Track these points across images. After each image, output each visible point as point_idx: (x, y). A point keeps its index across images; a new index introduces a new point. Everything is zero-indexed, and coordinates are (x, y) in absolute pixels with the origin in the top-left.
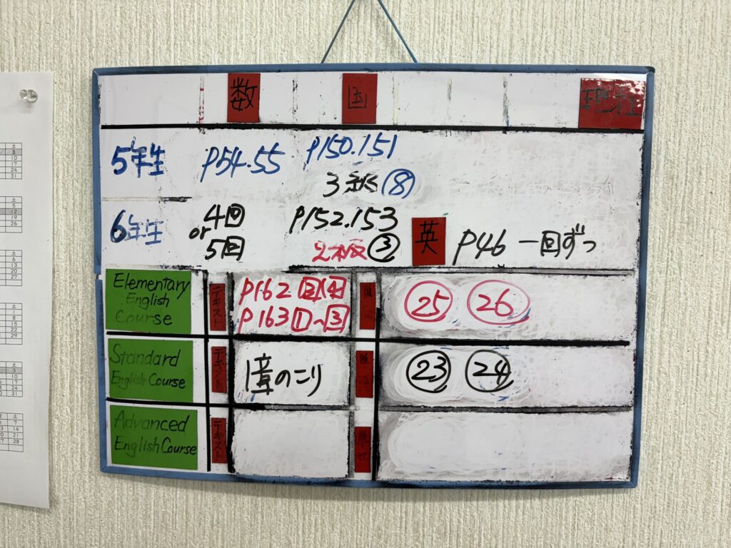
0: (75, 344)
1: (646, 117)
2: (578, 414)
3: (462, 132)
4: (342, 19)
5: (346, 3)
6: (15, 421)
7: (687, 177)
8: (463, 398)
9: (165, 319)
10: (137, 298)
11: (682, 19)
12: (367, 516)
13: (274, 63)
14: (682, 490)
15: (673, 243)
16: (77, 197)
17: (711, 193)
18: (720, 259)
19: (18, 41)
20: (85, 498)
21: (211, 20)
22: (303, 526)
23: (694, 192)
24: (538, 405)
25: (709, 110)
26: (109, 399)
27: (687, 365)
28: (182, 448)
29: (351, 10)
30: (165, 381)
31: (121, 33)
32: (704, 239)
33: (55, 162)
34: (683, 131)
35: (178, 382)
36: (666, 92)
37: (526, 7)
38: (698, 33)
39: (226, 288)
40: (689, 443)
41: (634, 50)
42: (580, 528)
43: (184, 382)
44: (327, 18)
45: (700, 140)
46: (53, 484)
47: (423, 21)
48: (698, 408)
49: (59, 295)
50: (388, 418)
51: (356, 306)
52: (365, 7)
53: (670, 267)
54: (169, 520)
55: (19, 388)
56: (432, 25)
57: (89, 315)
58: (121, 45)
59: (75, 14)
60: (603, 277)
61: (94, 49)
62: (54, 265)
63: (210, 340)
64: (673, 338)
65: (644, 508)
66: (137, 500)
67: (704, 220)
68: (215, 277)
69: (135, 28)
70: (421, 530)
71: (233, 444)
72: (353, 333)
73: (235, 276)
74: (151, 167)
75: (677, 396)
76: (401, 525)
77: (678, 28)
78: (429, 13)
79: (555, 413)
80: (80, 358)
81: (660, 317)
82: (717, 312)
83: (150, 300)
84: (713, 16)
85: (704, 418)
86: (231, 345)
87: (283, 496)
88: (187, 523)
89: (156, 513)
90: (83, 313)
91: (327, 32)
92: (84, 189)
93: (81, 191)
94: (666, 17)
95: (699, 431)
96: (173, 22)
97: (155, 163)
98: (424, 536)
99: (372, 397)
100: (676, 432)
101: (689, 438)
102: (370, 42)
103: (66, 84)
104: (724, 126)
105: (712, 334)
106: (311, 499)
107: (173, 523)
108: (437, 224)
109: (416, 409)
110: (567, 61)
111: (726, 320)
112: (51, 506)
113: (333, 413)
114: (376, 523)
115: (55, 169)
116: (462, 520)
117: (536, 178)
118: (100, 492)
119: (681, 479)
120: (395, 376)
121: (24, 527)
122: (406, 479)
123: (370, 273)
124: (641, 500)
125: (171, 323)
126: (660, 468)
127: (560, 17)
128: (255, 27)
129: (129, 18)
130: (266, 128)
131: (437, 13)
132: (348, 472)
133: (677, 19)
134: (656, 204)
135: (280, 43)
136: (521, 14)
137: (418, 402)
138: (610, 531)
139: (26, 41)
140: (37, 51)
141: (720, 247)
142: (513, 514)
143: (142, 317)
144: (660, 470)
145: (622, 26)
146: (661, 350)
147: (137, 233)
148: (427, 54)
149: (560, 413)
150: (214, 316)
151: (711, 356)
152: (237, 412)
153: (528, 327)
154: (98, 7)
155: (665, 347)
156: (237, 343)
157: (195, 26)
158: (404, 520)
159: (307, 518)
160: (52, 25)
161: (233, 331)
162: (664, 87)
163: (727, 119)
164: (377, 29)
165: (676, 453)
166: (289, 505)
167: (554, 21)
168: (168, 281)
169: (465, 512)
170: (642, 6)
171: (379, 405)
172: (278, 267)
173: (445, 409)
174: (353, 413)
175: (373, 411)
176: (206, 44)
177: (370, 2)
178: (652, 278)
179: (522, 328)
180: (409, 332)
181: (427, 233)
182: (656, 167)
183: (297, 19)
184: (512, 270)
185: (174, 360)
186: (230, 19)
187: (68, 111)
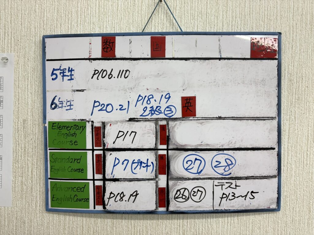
0: (34, 152)
1: (279, 53)
2: (254, 180)
4: (151, 13)
5: (153, 7)
7: (297, 80)
8: (205, 174)
9: (74, 143)
10: (62, 134)
11: (293, 15)
12: (162, 227)
13: (122, 32)
14: (298, 214)
15: (292, 108)
16: (36, 88)
17: (307, 87)
18: (311, 114)
19: (12, 22)
20: (37, 221)
21: (96, 14)
22: (134, 232)
23: (300, 86)
24: (237, 176)
25: (305, 52)
26: (50, 179)
27: (299, 160)
28: (83, 199)
29: (155, 10)
30: (75, 170)
31: (57, 19)
32: (305, 106)
34: (295, 61)
35: (80, 170)
36: (287, 45)
37: (229, 9)
38: (300, 21)
39: (102, 129)
40: (301, 194)
41: (274, 27)
42: (255, 231)
43: (83, 170)
44: (145, 13)
45: (302, 65)
47: (186, 15)
49: (28, 131)
50: (173, 183)
51: (158, 135)
52: (161, 9)
53: (291, 118)
54: (74, 231)
56: (189, 17)
58: (57, 23)
59: (37, 10)
60: (263, 121)
61: (45, 25)
63: (95, 151)
64: (293, 148)
65: (282, 222)
66: (60, 222)
67: (305, 98)
68: (97, 124)
69: (63, 17)
70: (186, 233)
71: (105, 196)
72: (157, 147)
73: (105, 123)
74: (68, 77)
75: (295, 173)
76: (177, 231)
77: (292, 19)
78: (188, 12)
79: (244, 179)
80: (36, 159)
81: (287, 139)
82: (311, 137)
83: (68, 134)
84: (306, 14)
85: (307, 183)
86: (104, 153)
87: (125, 219)
88: (82, 232)
89: (69, 227)
90: (38, 139)
91: (145, 19)
93: (38, 86)
94: (287, 14)
95: (305, 188)
96: (79, 15)
97: (70, 75)
99: (166, 174)
100: (295, 189)
101: (301, 191)
102: (164, 23)
103: (32, 40)
104: (312, 59)
105: (309, 146)
106: (138, 220)
107: (76, 232)
108: (192, 99)
109: (185, 179)
113: (149, 182)
114: (166, 230)
116: (204, 229)
117: (234, 79)
118: (43, 218)
119: (298, 209)
120: (176, 165)
121: (9, 234)
122: (181, 210)
123: (164, 121)
124: (281, 219)
125: (77, 144)
126: (288, 204)
127: (243, 14)
128: (114, 17)
129: (61, 12)
130: (118, 60)
131: (192, 12)
132: (156, 208)
133: (291, 15)
134: (284, 91)
135: (125, 23)
136: (227, 13)
137: (185, 176)
138: (268, 233)
139: (16, 22)
140: (20, 26)
142: (226, 226)
143: (64, 142)
144: (288, 206)
145: (269, 18)
146: (288, 153)
147: (62, 105)
148: (188, 28)
149: (247, 179)
150: (96, 141)
151: (309, 156)
152: (107, 182)
153: (232, 143)
154: (47, 8)
155: (290, 152)
156: (106, 152)
157: (89, 16)
158: (178, 229)
159: (136, 229)
160: (27, 15)
161: (105, 147)
162: (286, 43)
163: (313, 56)
164: (166, 18)
165: (295, 198)
166: (128, 223)
167: (240, 16)
168: (76, 126)
169: (205, 225)
170: (277, 9)
171: (169, 178)
172: (124, 119)
173: (197, 179)
174: (158, 182)
175: (166, 181)
176: (93, 24)
177: (163, 7)
178: (284, 123)
179: (230, 143)
180: (181, 146)
181: (188, 103)
182: (284, 76)
183: (133, 13)
184: (224, 118)
185: (79, 160)
186: (104, 13)
187: (33, 51)
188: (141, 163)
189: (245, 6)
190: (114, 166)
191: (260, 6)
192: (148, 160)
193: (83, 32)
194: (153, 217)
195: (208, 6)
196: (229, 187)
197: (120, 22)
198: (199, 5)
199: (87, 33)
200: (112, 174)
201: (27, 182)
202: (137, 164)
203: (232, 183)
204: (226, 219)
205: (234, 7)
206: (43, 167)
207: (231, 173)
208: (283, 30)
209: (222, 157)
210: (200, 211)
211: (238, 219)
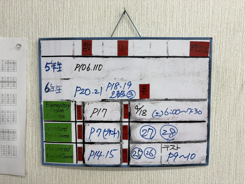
0: (33, 123)
1: (210, 53)
2: (190, 143)
3: (154, 58)
4: (118, 22)
5: (119, 18)
6: (14, 148)
7: (222, 71)
8: (156, 139)
9: (62, 116)
10: (54, 110)
11: (221, 24)
12: (125, 176)
14: (222, 167)
15: (218, 91)
16: (34, 77)
17: (230, 76)
18: (232, 96)
19: (15, 28)
20: (36, 172)
21: (77, 22)
22: (105, 180)
23: (225, 76)
24: (178, 141)
25: (229, 51)
26: (45, 142)
27: (223, 129)
28: (68, 157)
29: (120, 20)
30: (63, 136)
31: (48, 26)
32: (227, 90)
33: (27, 66)
34: (221, 58)
35: (67, 136)
37: (174, 20)
38: (226, 28)
39: (82, 107)
40: (224, 152)
41: (206, 33)
42: (191, 179)
43: (69, 136)
44: (113, 22)
45: (226, 60)
46: (26, 168)
47: (143, 23)
48: (226, 142)
49: (28, 108)
50: (133, 146)
51: (122, 111)
52: (125, 19)
53: (217, 99)
55: (15, 138)
56: (145, 25)
57: (38, 114)
58: (48, 30)
59: (33, 19)
60: (197, 102)
61: (40, 31)
62: (26, 99)
63: (77, 123)
64: (219, 120)
65: (210, 173)
66: (53, 173)
67: (228, 85)
68: (79, 103)
69: (53, 25)
70: (142, 180)
71: (84, 155)
72: (121, 120)
73: (85, 103)
74: (58, 69)
75: (220, 138)
76: (136, 179)
77: (220, 26)
78: (144, 21)
79: (183, 143)
80: (35, 128)
81: (214, 114)
82: (232, 113)
83: (58, 110)
84: (230, 23)
85: (228, 145)
86: (84, 124)
87: (99, 170)
88: (69, 179)
89: (59, 176)
90: (36, 114)
91: (113, 27)
92: (36, 74)
94: (216, 23)
95: (227, 149)
96: (65, 23)
97: (59, 68)
98: (143, 182)
99: (128, 139)
100: (220, 149)
102: (126, 30)
103: (31, 42)
104: (234, 56)
105: (230, 119)
106: (108, 171)
107: (64, 179)
108: (147, 86)
109: (141, 143)
110: (186, 36)
111: (234, 115)
112: (25, 175)
113: (116, 145)
114: (128, 178)
115: (27, 68)
116: (155, 177)
117: (177, 72)
118: (41, 170)
119: (221, 164)
120: (135, 133)
121: (16, 182)
122: (138, 164)
123: (126, 101)
124: (209, 170)
125: (64, 118)
127: (184, 23)
128: (90, 25)
129: (51, 21)
130: (94, 57)
131: (147, 21)
132: (121, 163)
133: (219, 24)
134: (213, 79)
135: (98, 30)
136: (172, 22)
137: (142, 141)
138: (200, 180)
139: (18, 28)
140: (21, 31)
141: (232, 93)
142: (170, 175)
143: (55, 116)
144: (215, 161)
145: (203, 26)
146: (215, 124)
147: (53, 90)
149: (185, 143)
150: (78, 115)
151: (230, 126)
152: (86, 145)
153: (175, 117)
154: (41, 18)
155: (216, 123)
156: (85, 123)
157: (72, 24)
158: (137, 177)
159: (107, 177)
160: (26, 23)
161: (84, 120)
162: (215, 44)
163: (234, 54)
164: (128, 26)
165: (220, 155)
166: (101, 173)
168: (63, 105)
169: (156, 174)
170: (209, 20)
171: (130, 142)
172: (98, 100)
173: (150, 143)
174: (122, 144)
175: (128, 144)
176: (75, 30)
177: (126, 17)
178: (212, 102)
179: (173, 117)
180: (139, 119)
181: (144, 89)
182: (213, 69)
183: (104, 22)
184: (170, 100)
185: (66, 129)
186: (83, 22)
187: (31, 50)
188: (110, 131)
189: (186, 17)
190: (91, 133)
191: (197, 17)
192: (115, 129)
193: (68, 36)
194: (119, 169)
195: (159, 17)
196: (173, 148)
197: (95, 29)
198: (152, 16)
199: (71, 37)
200: (89, 139)
201: (29, 145)
202: (107, 132)
203: (174, 146)
204: (170, 170)
205: (178, 18)
206: (40, 134)
207: (174, 139)
208: (213, 35)
209: (168, 128)
210: (152, 165)
211: (179, 170)
